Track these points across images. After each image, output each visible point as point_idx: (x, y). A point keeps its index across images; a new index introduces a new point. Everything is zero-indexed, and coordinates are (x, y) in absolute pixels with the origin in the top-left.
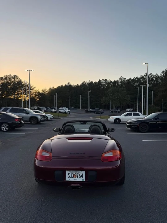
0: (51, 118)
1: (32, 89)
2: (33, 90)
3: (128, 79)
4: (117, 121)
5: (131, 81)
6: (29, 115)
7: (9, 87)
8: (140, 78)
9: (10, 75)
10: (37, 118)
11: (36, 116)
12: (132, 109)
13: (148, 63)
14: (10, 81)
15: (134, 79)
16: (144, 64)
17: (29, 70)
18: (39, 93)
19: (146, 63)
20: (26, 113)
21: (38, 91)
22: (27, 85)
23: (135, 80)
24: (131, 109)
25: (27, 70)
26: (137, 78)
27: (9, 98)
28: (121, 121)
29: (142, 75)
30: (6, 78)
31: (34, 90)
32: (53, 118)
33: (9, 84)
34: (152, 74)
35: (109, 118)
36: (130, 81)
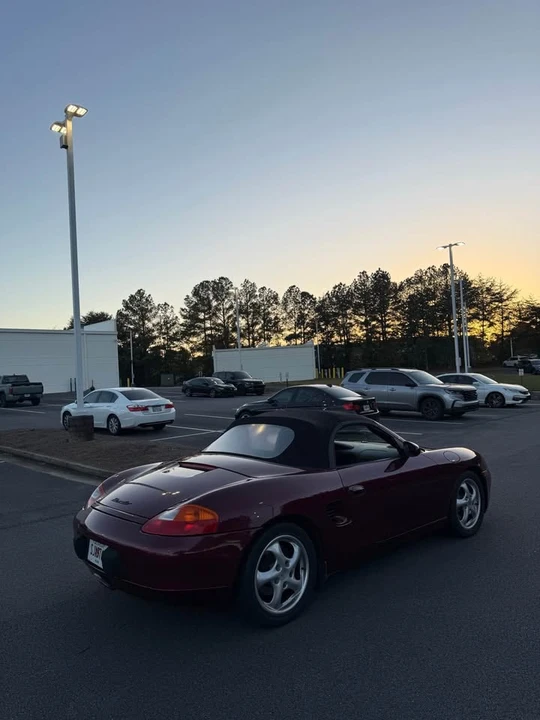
0: (514, 399)
1: (505, 297)
2: (507, 302)
6: (418, 392)
7: (431, 303)
9: (432, 268)
10: (439, 400)
11: (438, 393)
14: (431, 287)
17: (450, 246)
18: (534, 308)
20: (407, 385)
21: (527, 302)
22: (488, 290)
25: (445, 247)
27: (433, 338)
30: (420, 279)
31: (514, 300)
32: (525, 400)
33: (429, 294)
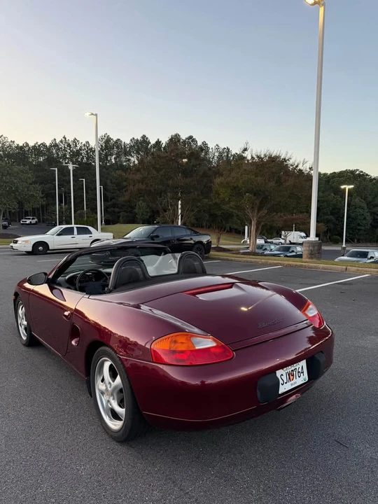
3: (21, 145)
4: (41, 248)
5: (28, 151)
8: (51, 146)
12: (36, 220)
13: (96, 115)
15: (35, 146)
16: (88, 114)
19: (92, 114)
23: (37, 150)
24: (33, 219)
26: (43, 145)
28: (50, 248)
29: (55, 140)
34: (78, 141)
35: (16, 242)
36: (26, 149)
